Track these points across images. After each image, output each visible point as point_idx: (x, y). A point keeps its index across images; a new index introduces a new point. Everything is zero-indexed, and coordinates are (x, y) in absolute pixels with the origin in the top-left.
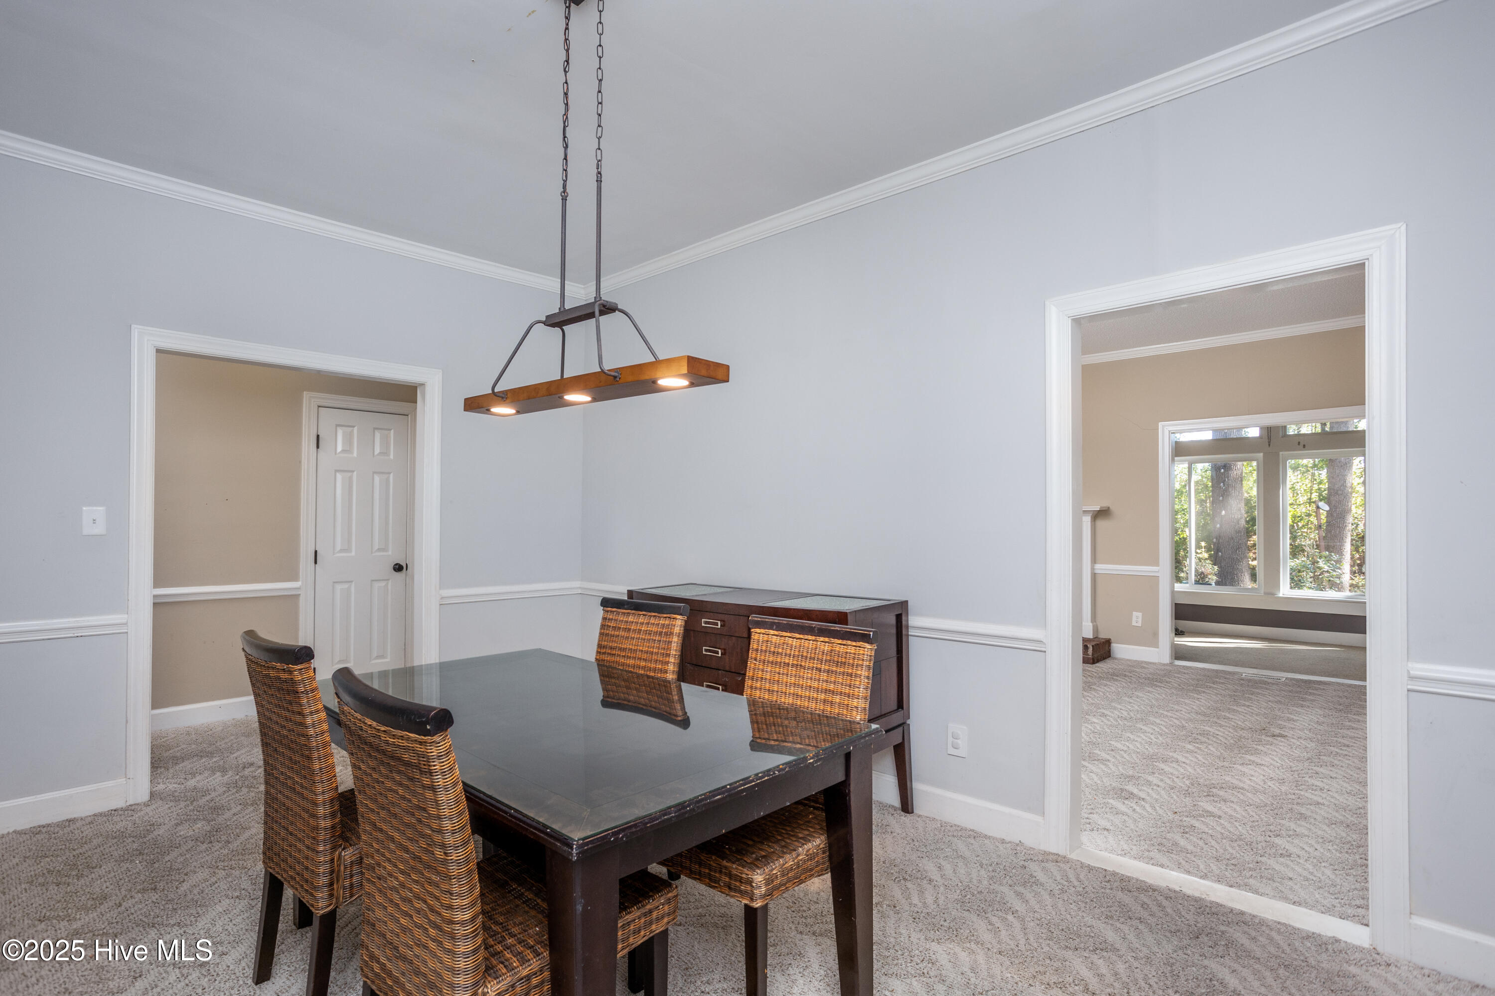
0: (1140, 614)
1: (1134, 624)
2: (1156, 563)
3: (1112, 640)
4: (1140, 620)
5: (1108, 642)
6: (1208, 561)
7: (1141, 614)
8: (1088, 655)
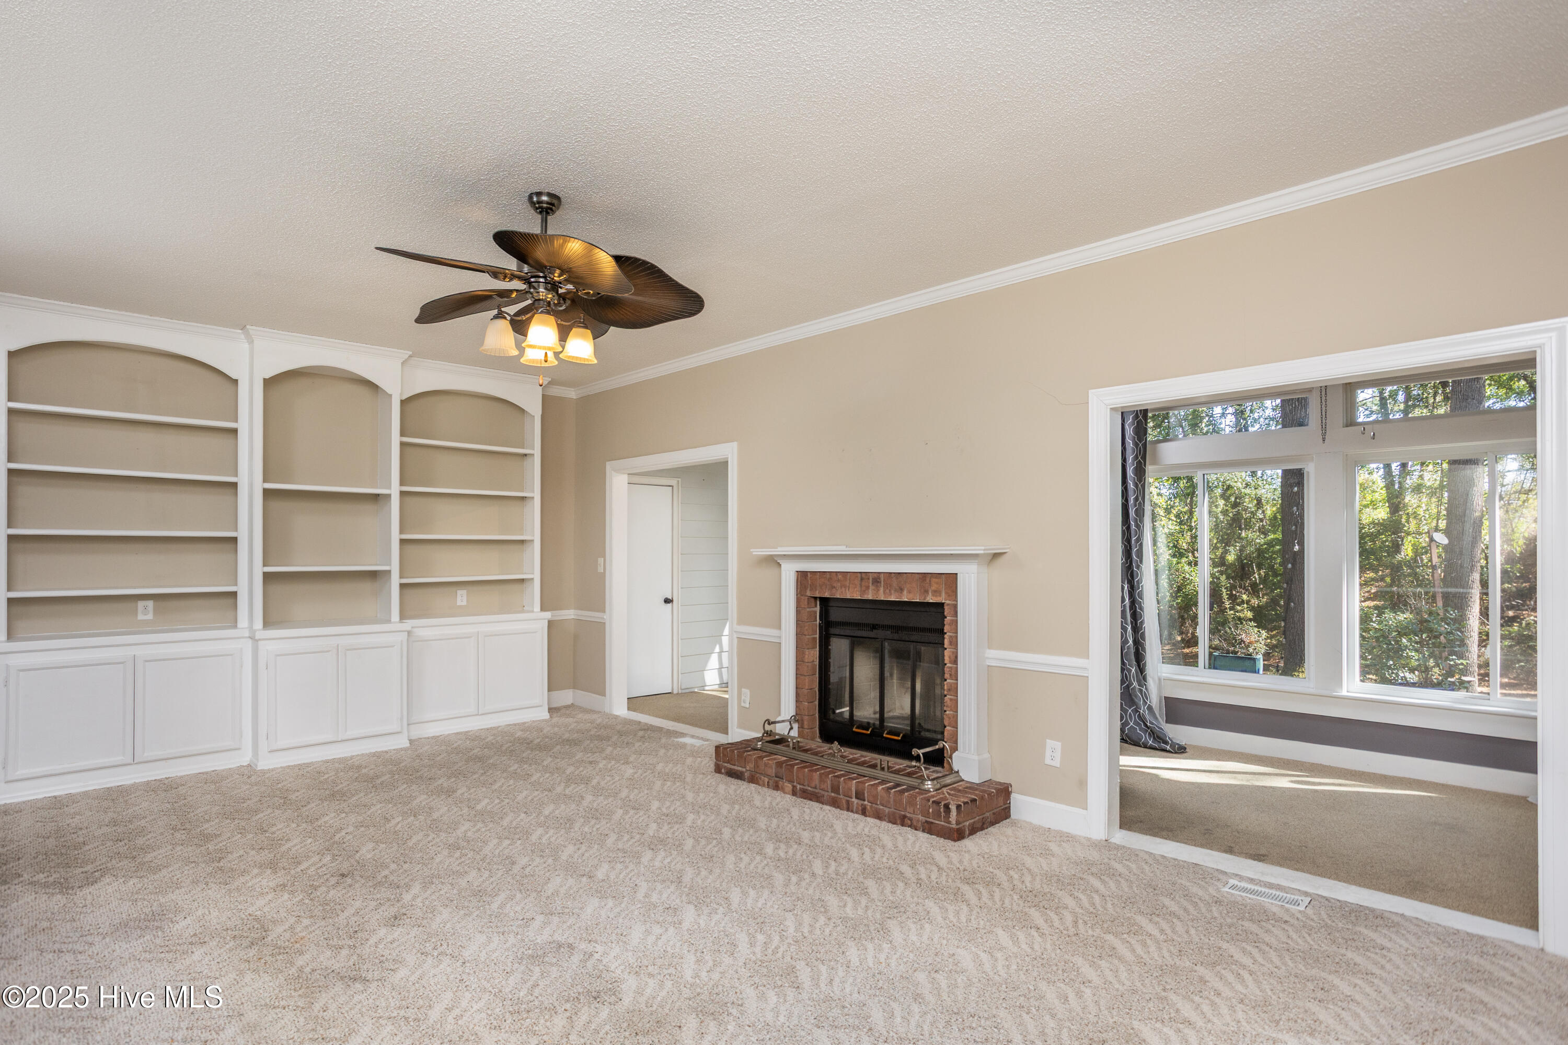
0: (1058, 745)
1: (1048, 761)
2: (1083, 651)
3: (1014, 788)
4: (1058, 755)
5: (1005, 791)
6: (1253, 624)
7: (1060, 744)
8: (949, 823)
